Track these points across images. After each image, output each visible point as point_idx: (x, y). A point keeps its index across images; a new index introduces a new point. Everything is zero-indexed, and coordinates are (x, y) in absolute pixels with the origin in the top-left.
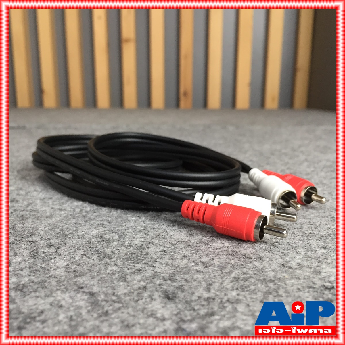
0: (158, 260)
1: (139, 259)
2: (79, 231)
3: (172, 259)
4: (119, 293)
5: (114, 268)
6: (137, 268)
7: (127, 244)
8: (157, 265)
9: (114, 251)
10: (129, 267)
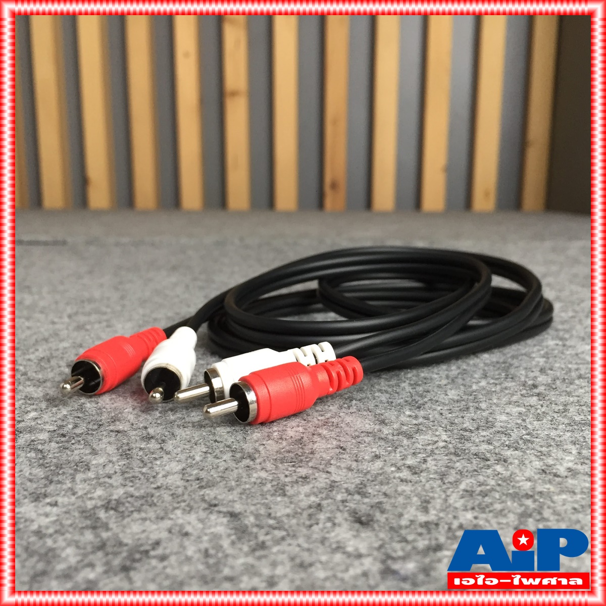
0: (332, 462)
1: (301, 461)
2: (191, 415)
3: (356, 461)
4: (279, 514)
5: (263, 474)
6: (299, 475)
7: (276, 436)
8: (332, 469)
9: (256, 447)
10: (287, 473)
